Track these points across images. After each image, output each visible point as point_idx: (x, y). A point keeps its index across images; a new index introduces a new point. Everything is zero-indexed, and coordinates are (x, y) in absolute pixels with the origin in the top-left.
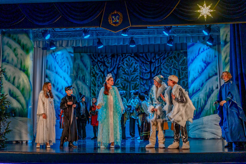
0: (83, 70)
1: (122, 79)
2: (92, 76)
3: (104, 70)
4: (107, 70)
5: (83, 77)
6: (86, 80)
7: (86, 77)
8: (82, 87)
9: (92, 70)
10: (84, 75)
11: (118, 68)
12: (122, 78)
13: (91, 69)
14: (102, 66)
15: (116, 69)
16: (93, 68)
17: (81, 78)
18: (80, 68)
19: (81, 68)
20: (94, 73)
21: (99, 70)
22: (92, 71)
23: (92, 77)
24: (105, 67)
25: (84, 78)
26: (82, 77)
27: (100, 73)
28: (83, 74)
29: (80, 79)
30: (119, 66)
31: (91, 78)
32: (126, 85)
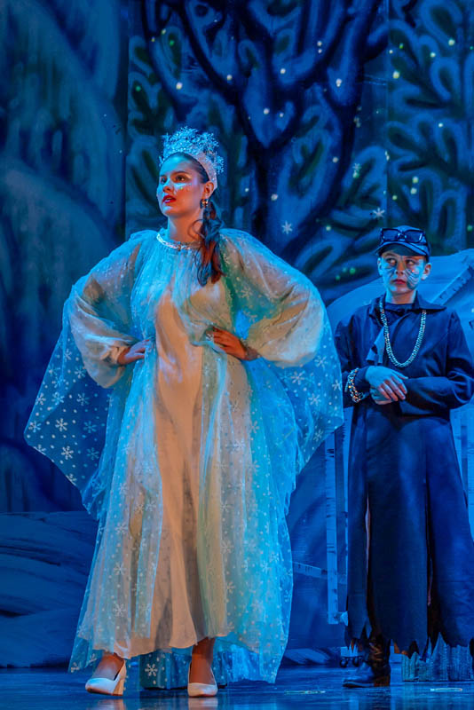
0: (57, 76)
1: (399, 151)
2: (136, 123)
3: (244, 73)
4: (271, 75)
5: (58, 138)
6: (78, 162)
7: (78, 138)
8: (48, 223)
9: (136, 69)
10: (65, 114)
11: (368, 55)
12: (399, 139)
13: (124, 66)
14: (222, 36)
15: (347, 61)
16: (146, 54)
17: (37, 145)
18: (24, 58)
19: (33, 59)
20: (153, 102)
21: (198, 71)
22: (132, 77)
23: (132, 130)
24: (247, 43)
25: (66, 142)
26: (49, 135)
27: (204, 95)
28: (55, 112)
29: (24, 155)
30: (374, 38)
31: (127, 143)
32: (438, 204)
